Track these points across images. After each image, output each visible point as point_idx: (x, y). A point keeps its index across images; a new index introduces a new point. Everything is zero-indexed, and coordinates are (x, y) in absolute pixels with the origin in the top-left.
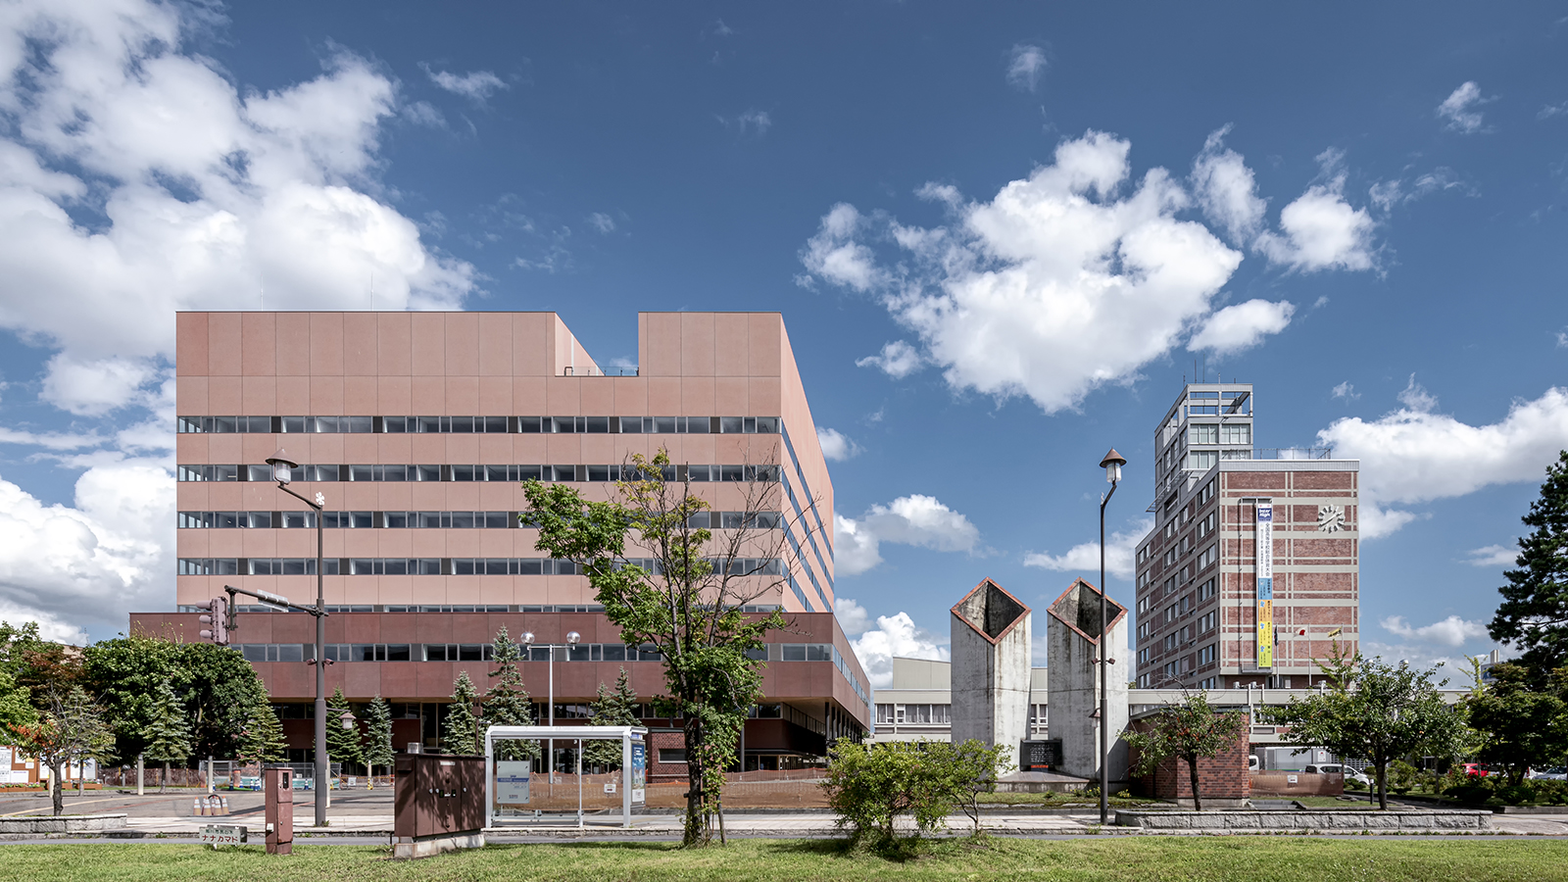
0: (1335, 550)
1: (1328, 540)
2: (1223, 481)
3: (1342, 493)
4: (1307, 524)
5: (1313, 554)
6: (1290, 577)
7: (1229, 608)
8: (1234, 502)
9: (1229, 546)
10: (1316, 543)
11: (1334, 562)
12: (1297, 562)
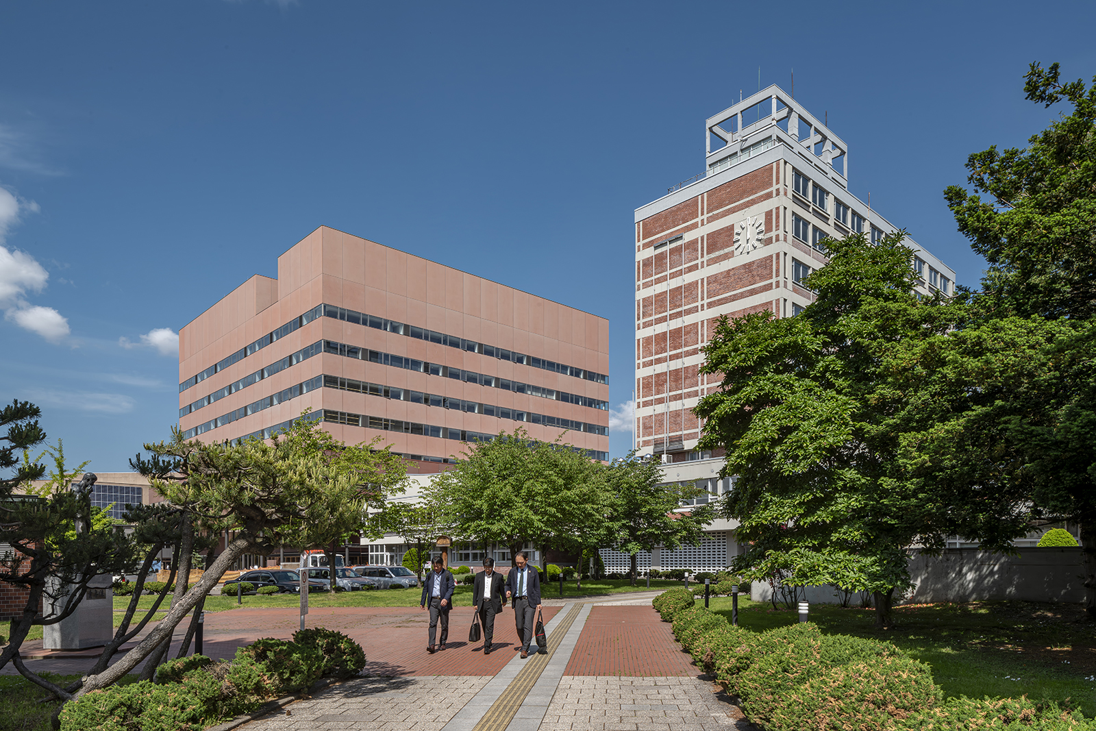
0: (753, 276)
1: (744, 265)
2: (639, 233)
3: (762, 196)
4: (722, 252)
5: (728, 289)
6: (702, 326)
7: (643, 378)
8: (650, 252)
9: (643, 307)
10: (731, 273)
11: (753, 292)
12: (710, 305)
